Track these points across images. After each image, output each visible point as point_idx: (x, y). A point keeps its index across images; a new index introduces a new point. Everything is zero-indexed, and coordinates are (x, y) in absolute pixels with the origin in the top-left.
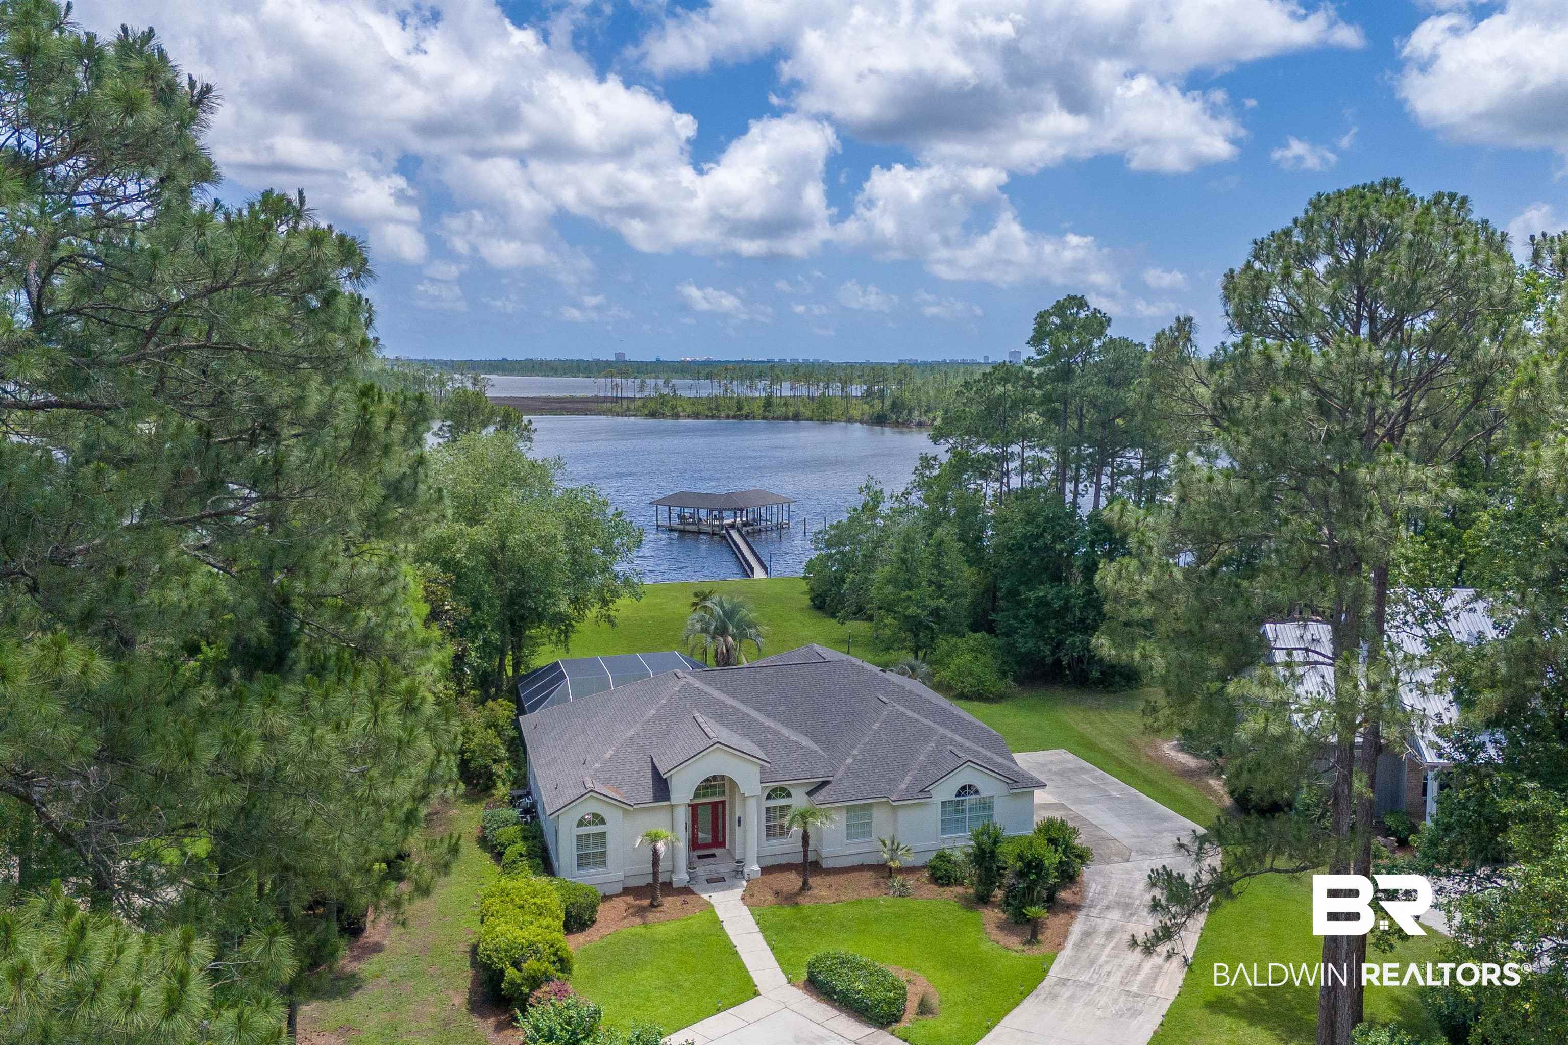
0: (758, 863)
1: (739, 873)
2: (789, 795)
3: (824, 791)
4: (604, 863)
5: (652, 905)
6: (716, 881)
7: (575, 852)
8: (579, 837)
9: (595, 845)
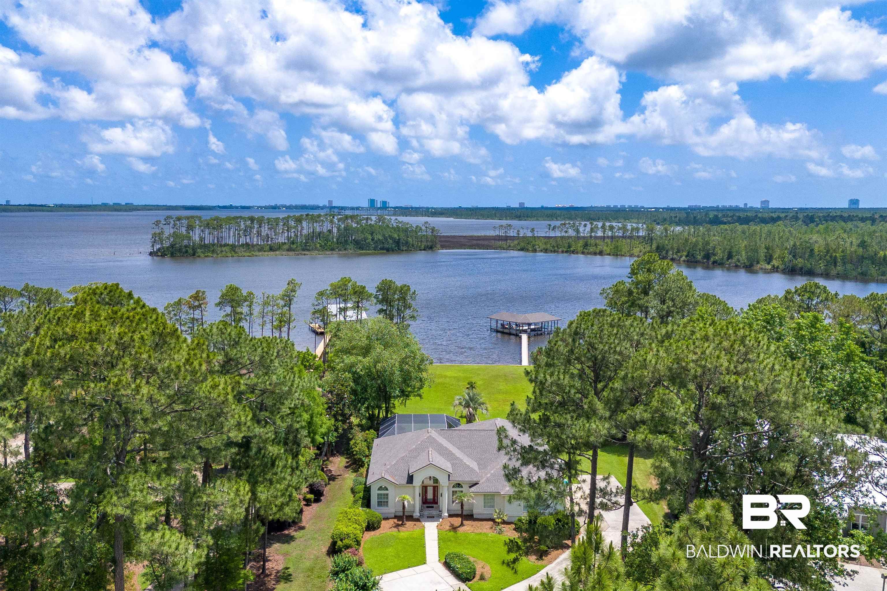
0: (448, 512)
1: (440, 516)
2: (462, 487)
3: (474, 487)
4: (387, 506)
5: (402, 524)
6: (431, 518)
7: (377, 500)
8: (378, 494)
9: (384, 498)
